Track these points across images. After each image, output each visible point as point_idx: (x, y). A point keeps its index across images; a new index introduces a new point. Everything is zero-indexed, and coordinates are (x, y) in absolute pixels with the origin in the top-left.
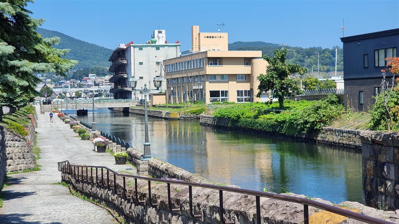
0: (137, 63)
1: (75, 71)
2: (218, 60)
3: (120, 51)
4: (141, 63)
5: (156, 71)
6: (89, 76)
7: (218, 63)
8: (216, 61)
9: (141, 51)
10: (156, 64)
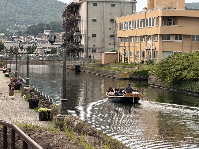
0: (90, 19)
1: (30, 26)
2: (173, 20)
3: (73, 6)
4: (94, 20)
5: (110, 29)
6: (44, 31)
7: (172, 23)
8: (171, 20)
9: (95, 7)
10: (111, 22)
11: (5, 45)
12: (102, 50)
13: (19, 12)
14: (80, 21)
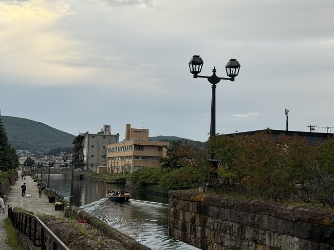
0: (90, 146)
3: (79, 137)
4: (93, 146)
5: (103, 152)
6: (61, 153)
7: (141, 149)
9: (93, 138)
10: (103, 147)
11: (35, 161)
12: (97, 165)
13: (45, 141)
14: (84, 146)
